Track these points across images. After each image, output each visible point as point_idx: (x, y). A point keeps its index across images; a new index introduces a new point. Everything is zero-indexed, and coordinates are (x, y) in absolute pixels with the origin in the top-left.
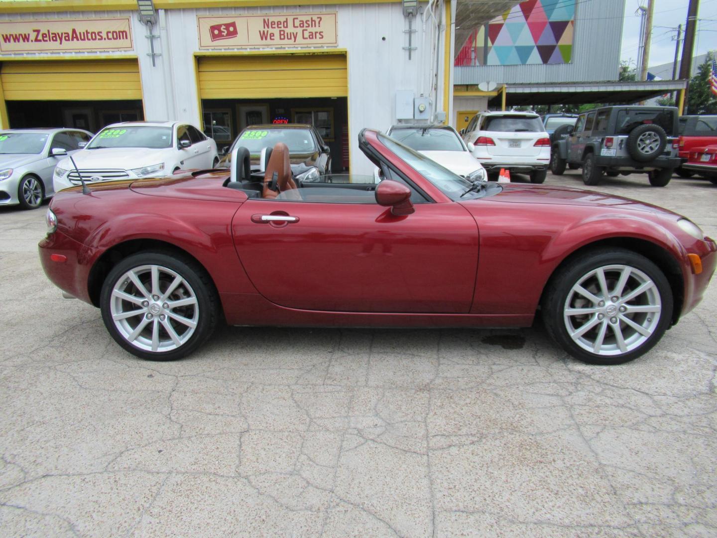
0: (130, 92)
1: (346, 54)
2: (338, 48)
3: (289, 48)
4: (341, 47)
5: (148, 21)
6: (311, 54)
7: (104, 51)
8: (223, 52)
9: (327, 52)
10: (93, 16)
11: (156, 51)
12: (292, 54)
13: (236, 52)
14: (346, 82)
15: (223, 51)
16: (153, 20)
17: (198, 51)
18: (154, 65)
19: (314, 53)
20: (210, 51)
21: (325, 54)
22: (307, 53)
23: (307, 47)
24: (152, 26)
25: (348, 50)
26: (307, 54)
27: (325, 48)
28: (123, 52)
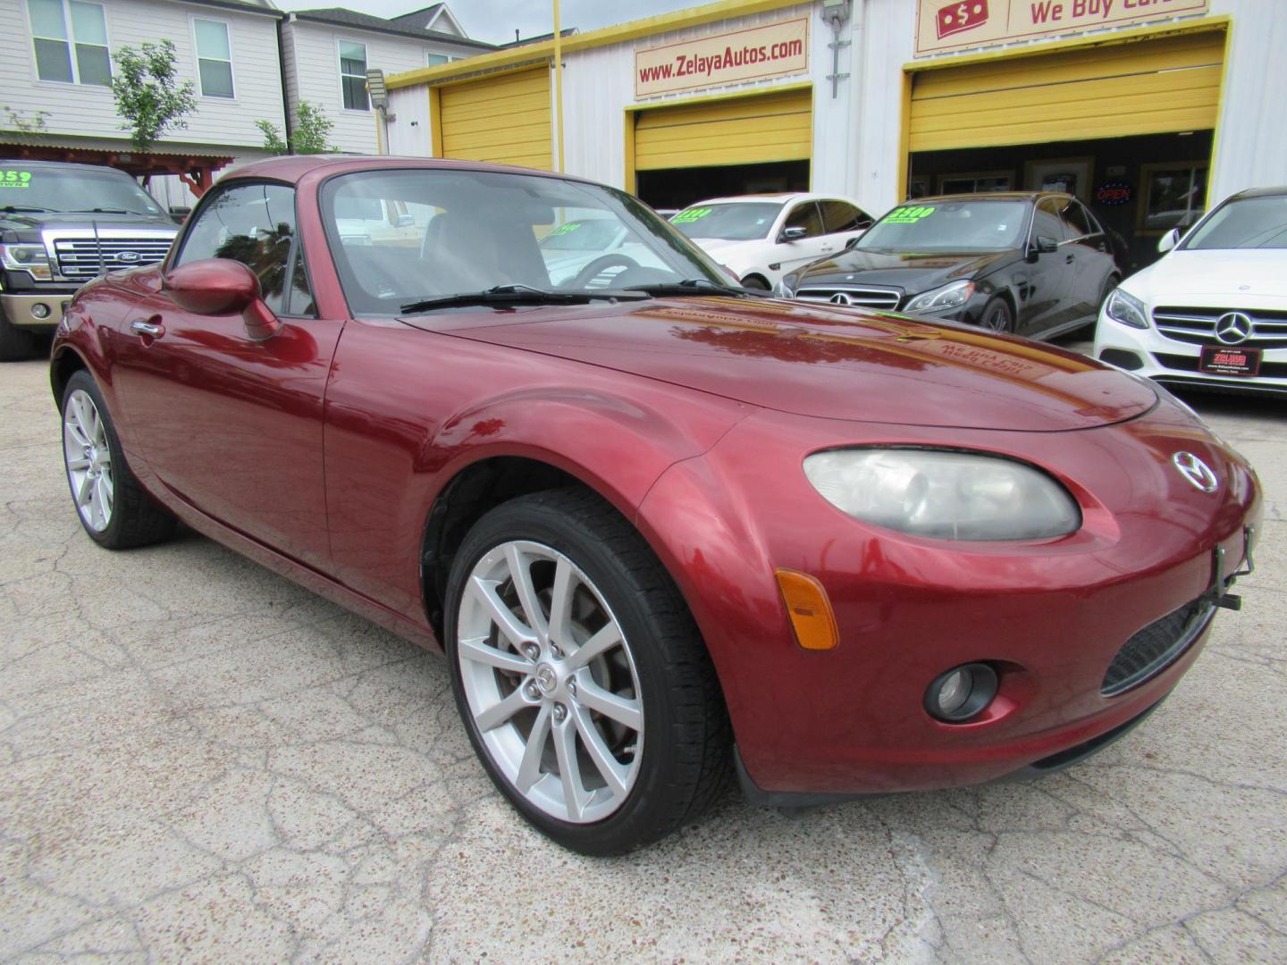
0: (796, 147)
1: (1226, 28)
2: (1208, 16)
3: (1090, 32)
4: (1214, 15)
5: (833, 18)
6: (1139, 39)
7: (765, 78)
8: (957, 58)
9: (1179, 31)
10: (757, 23)
11: (842, 70)
12: (1096, 44)
13: (981, 54)
14: (1217, 96)
15: (956, 55)
16: (842, 14)
17: (912, 61)
18: (835, 96)
19: (1147, 36)
20: (933, 58)
21: (1173, 34)
22: (1131, 38)
23: (1133, 25)
24: (841, 26)
25: (1234, 20)
26: (1129, 41)
27: (1175, 20)
28: (792, 77)
